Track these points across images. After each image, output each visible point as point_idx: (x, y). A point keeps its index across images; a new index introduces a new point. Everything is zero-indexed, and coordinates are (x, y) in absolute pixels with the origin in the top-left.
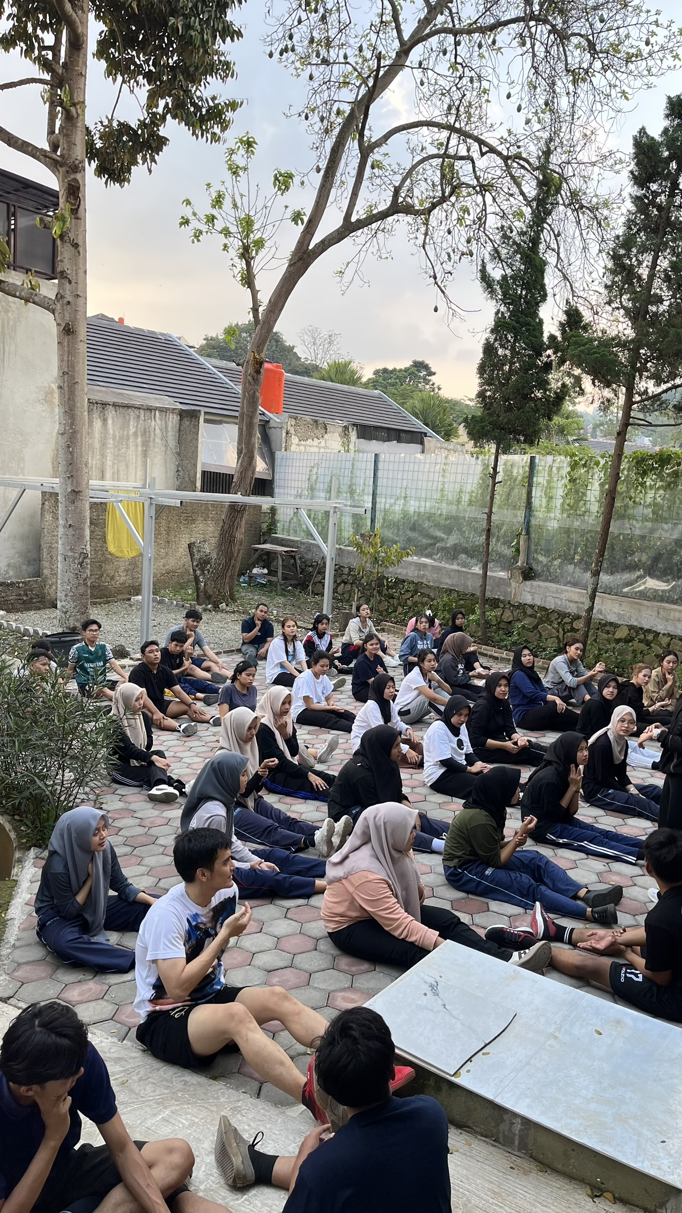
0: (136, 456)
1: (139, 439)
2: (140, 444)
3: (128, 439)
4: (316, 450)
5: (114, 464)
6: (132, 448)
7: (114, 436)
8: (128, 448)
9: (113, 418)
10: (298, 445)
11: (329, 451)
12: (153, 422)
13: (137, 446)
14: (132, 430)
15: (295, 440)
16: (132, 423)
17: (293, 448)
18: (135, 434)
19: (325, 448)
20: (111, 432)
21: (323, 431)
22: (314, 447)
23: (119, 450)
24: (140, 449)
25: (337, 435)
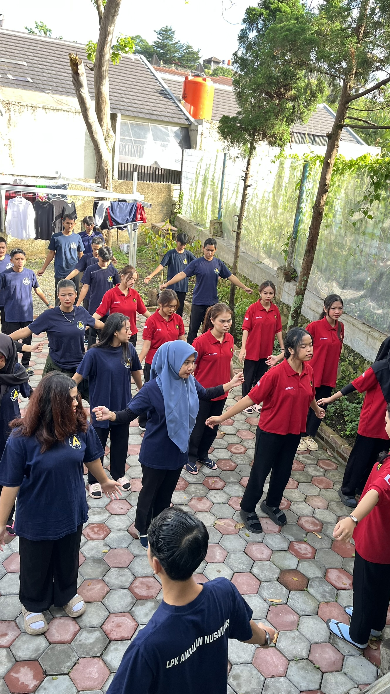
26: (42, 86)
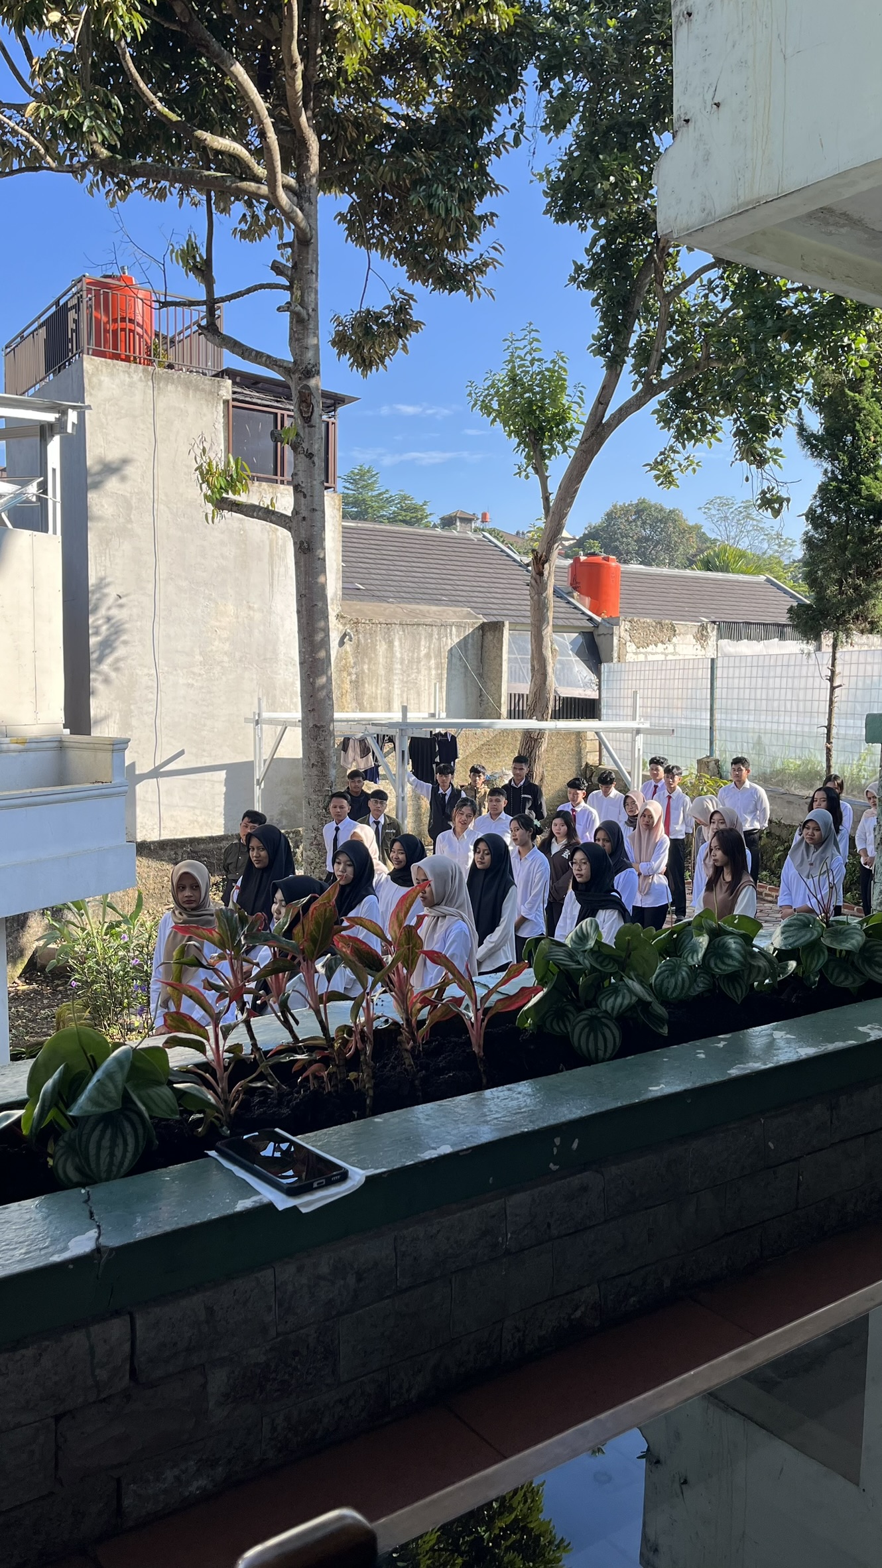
0: (429, 681)
1: (433, 662)
2: (433, 666)
3: (419, 662)
4: (662, 657)
5: (402, 692)
6: (424, 672)
7: (402, 660)
8: (419, 672)
9: (400, 640)
10: (636, 653)
11: (681, 657)
12: (449, 641)
13: (430, 669)
14: (423, 652)
15: (631, 647)
16: (423, 643)
17: (630, 657)
18: (428, 656)
19: (673, 654)
20: (398, 655)
21: (669, 633)
22: (657, 652)
23: (409, 675)
24: (433, 672)
25: (690, 638)
26: (378, 593)
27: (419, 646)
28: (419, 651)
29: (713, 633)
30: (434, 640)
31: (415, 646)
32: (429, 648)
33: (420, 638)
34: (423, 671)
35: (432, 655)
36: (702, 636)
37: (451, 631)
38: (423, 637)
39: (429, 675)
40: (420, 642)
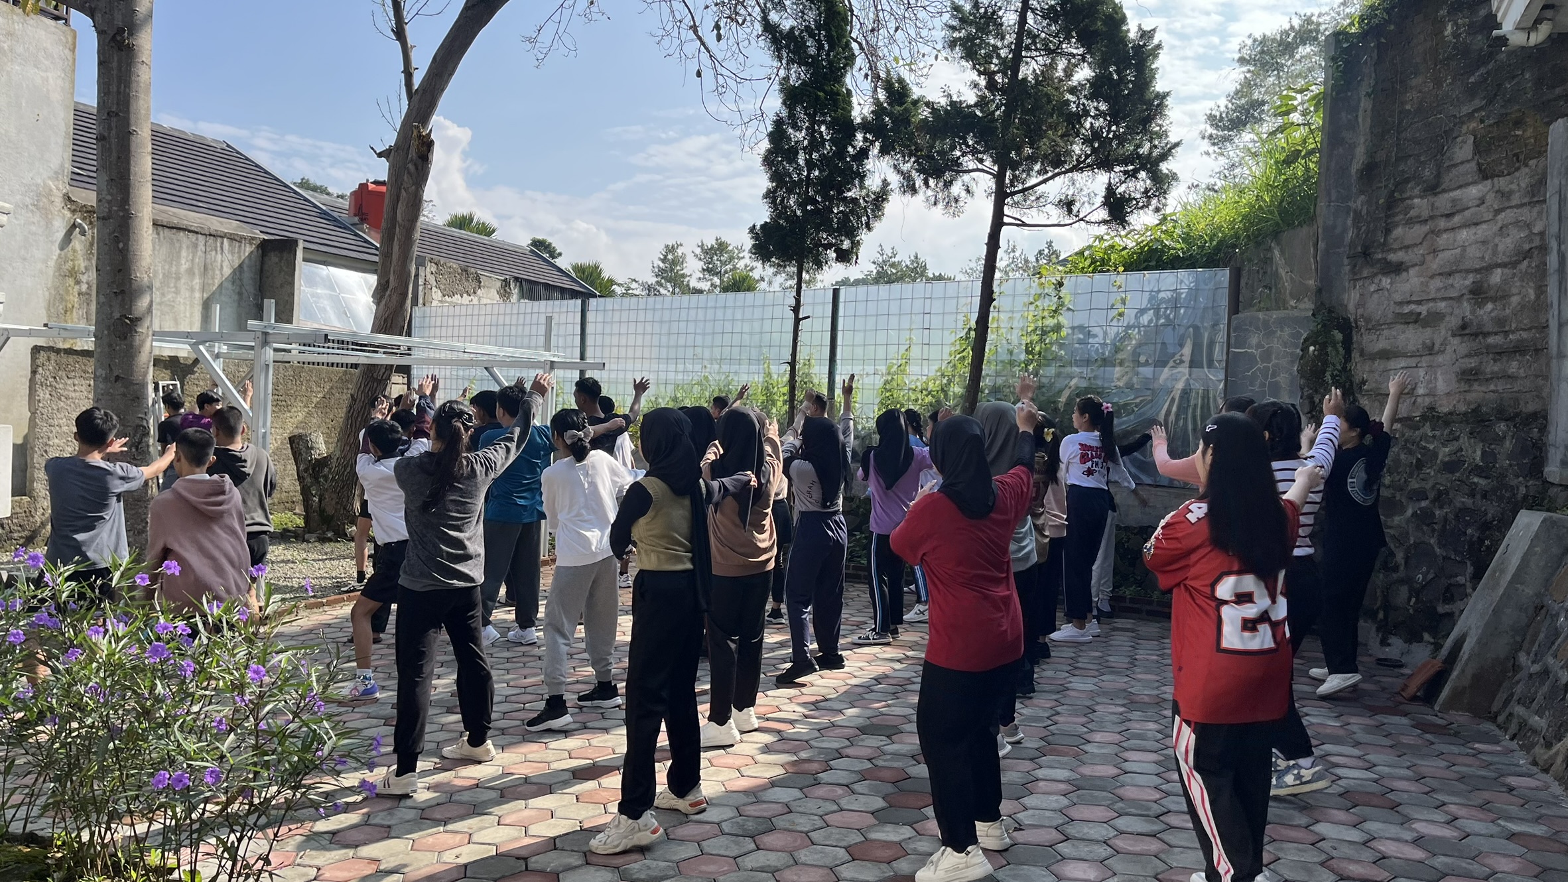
0: (192, 306)
3: (178, 279)
6: (185, 293)
8: (177, 292)
10: (441, 301)
12: (219, 256)
13: (192, 290)
15: (437, 294)
16: (184, 253)
17: (435, 305)
18: (190, 272)
21: (474, 284)
22: (463, 305)
24: (197, 295)
25: (494, 293)
27: (179, 257)
28: (179, 264)
29: (515, 292)
30: (199, 253)
31: (173, 257)
32: (192, 261)
33: (181, 247)
34: (183, 291)
35: (196, 271)
36: (505, 293)
37: (222, 243)
38: (184, 246)
39: (192, 298)
40: (179, 252)
